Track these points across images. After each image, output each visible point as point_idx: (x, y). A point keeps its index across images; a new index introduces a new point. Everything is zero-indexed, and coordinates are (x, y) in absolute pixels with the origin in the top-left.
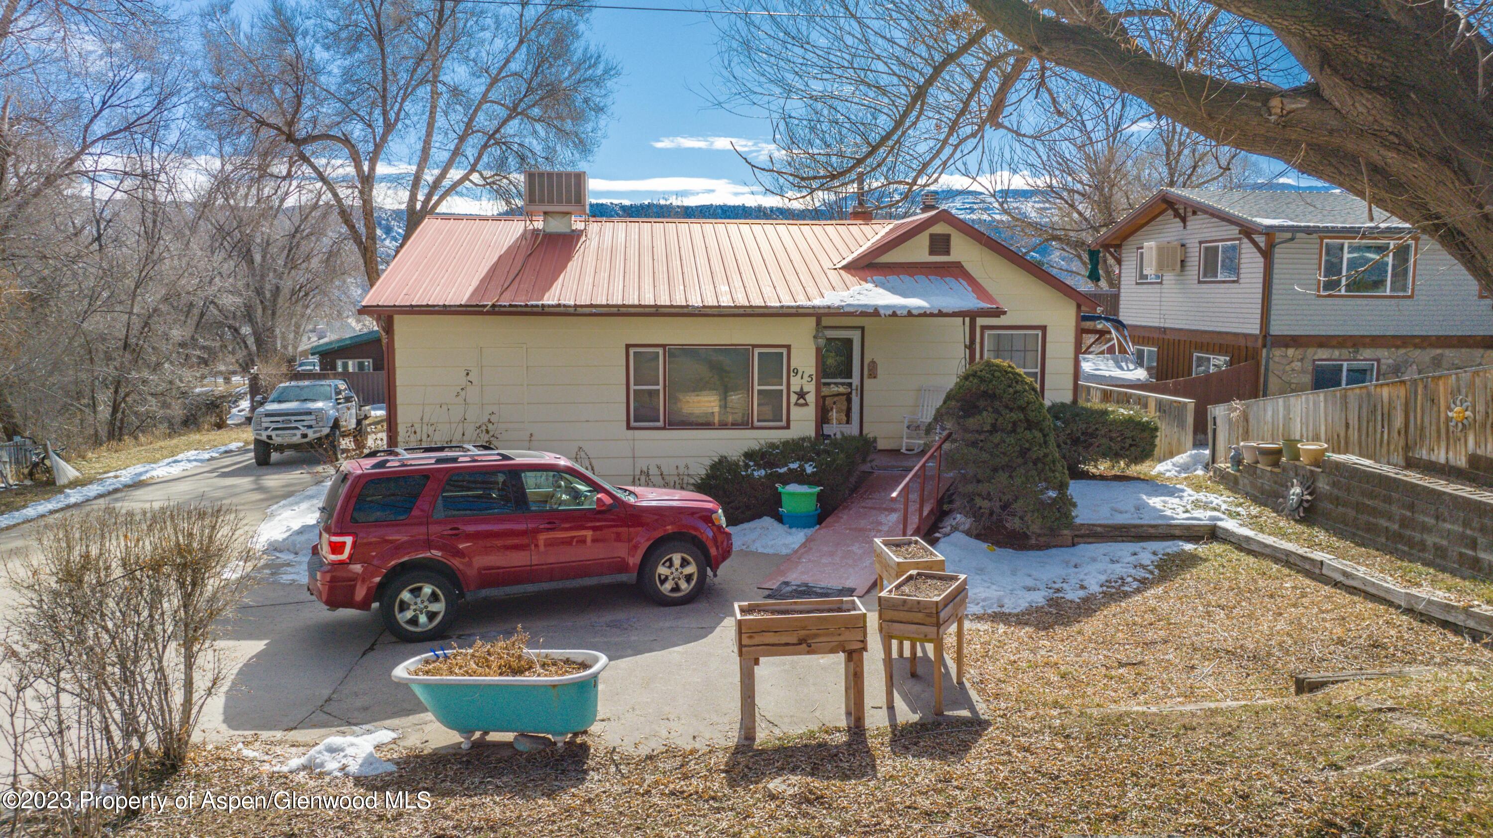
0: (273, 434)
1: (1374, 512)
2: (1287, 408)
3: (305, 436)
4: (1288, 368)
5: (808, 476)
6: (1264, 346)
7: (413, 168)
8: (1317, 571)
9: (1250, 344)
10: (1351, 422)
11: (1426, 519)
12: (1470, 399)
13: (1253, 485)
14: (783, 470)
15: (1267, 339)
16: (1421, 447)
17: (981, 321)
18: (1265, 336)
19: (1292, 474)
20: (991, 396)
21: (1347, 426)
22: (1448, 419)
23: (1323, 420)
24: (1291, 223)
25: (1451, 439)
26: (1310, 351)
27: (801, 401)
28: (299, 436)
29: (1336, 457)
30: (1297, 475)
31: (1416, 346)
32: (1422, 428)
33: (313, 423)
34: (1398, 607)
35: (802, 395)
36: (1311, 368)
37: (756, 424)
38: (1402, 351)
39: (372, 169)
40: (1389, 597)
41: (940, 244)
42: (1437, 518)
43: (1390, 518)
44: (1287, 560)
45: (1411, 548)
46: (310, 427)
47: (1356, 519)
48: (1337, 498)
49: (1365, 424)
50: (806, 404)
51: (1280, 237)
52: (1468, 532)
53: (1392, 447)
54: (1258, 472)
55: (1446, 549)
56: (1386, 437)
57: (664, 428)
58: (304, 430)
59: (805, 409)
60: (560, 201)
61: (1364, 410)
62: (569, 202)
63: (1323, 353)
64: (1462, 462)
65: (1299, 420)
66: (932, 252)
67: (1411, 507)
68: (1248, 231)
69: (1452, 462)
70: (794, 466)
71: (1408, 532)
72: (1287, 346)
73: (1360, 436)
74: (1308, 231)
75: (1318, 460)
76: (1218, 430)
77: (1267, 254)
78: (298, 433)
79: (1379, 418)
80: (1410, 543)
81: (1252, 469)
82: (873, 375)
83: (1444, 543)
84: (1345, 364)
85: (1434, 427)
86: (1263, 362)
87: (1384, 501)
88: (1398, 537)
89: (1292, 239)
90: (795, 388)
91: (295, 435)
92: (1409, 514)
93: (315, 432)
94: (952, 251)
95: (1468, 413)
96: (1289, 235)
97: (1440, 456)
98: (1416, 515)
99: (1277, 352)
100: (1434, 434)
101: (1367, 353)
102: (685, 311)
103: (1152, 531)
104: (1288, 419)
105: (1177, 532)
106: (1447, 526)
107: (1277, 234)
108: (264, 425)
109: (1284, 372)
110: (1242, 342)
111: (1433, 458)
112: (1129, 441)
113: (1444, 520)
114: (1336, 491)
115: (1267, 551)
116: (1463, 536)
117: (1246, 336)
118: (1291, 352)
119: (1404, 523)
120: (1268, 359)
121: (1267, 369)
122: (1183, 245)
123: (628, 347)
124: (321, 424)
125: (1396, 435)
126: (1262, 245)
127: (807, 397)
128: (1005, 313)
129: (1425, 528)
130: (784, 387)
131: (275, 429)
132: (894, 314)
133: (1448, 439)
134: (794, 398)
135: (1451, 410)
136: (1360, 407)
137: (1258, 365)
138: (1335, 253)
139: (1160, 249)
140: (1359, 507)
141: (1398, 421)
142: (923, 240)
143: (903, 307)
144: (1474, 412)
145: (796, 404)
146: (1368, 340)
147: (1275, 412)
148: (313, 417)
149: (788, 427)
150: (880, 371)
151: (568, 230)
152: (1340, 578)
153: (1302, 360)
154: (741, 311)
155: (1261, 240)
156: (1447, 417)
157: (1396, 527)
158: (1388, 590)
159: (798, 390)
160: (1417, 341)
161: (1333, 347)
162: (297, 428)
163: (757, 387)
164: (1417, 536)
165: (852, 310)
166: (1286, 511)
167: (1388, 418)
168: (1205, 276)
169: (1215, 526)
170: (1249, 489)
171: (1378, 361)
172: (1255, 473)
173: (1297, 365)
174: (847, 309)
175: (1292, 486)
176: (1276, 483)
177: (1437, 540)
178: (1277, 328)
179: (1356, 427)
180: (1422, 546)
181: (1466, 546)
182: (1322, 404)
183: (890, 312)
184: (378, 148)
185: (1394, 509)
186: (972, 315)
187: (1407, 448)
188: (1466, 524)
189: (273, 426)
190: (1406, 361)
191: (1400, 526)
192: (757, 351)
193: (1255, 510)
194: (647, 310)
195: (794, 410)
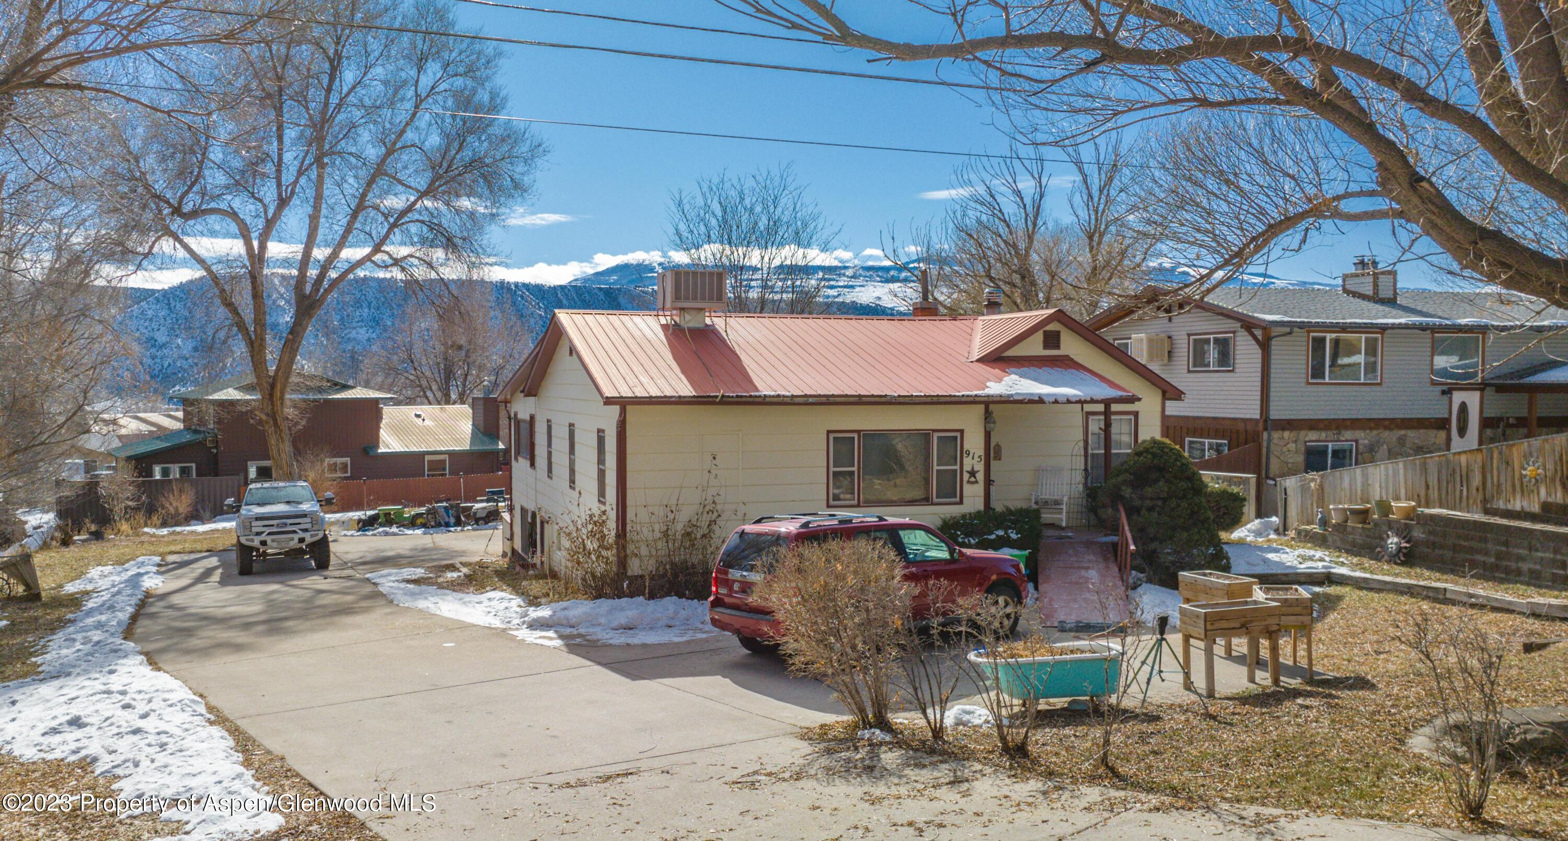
0: (269, 539)
1: (1472, 550)
2: (1365, 476)
3: (302, 540)
4: (1285, 449)
5: (1015, 541)
6: (1266, 429)
7: (300, 248)
8: (1441, 597)
9: (1249, 427)
10: (1431, 484)
11: (1521, 551)
12: (1541, 460)
13: (1342, 540)
14: (993, 537)
15: (1267, 423)
16: (1498, 500)
17: (1115, 407)
18: (1266, 421)
19: (1385, 528)
20: (1161, 470)
21: (1427, 487)
22: (1522, 477)
23: (1402, 484)
24: (1286, 319)
25: (1525, 489)
26: (1303, 433)
27: (973, 479)
28: (296, 540)
29: (1427, 511)
30: (1390, 528)
31: (1387, 428)
32: (1499, 485)
33: (308, 526)
34: (1524, 614)
35: (973, 473)
36: (1303, 449)
37: (935, 500)
38: (1375, 432)
39: (263, 247)
40: (1512, 608)
41: (1052, 340)
42: (1530, 549)
43: (1487, 553)
44: (1409, 591)
45: (1507, 574)
46: (306, 530)
47: (1453, 558)
48: (1434, 543)
49: (1444, 484)
50: (976, 482)
51: (1276, 331)
52: (1559, 557)
53: (1471, 501)
54: (1349, 529)
55: (1540, 572)
56: (1465, 493)
57: (858, 506)
58: (301, 535)
59: (975, 486)
60: (695, 299)
61: (1444, 471)
62: (703, 299)
63: (1312, 435)
64: (1536, 508)
65: (1377, 485)
66: (1046, 346)
67: (1506, 543)
68: (1249, 325)
69: (1527, 509)
70: (1001, 533)
71: (1505, 563)
72: (1284, 429)
73: (1440, 495)
74: (1302, 325)
75: (1410, 514)
76: (1289, 499)
77: (1265, 346)
78: (296, 537)
79: (1458, 479)
80: (1507, 571)
81: (1341, 528)
82: (998, 457)
83: (1538, 567)
84: (1330, 445)
85: (1509, 483)
86: (1265, 444)
87: (1480, 541)
88: (1496, 567)
89: (1290, 333)
90: (967, 467)
91: (292, 539)
92: (1504, 549)
93: (312, 536)
94: (1062, 346)
95: (1540, 471)
96: (1288, 330)
97: (1517, 504)
98: (1511, 549)
99: (1276, 435)
100: (1509, 489)
101: (1348, 434)
102: (883, 400)
103: (1284, 578)
104: (1366, 485)
105: (1302, 579)
106: (1540, 554)
107: (1273, 329)
108: (254, 530)
109: (1283, 453)
110: (1241, 426)
111: (1510, 507)
112: (1222, 510)
113: (1536, 550)
114: (1432, 538)
115: (1389, 587)
116: (1554, 561)
117: (1244, 420)
118: (1286, 434)
119: (1499, 556)
120: (1269, 440)
121: (1268, 448)
122: (1169, 337)
123: (829, 432)
124: (316, 527)
125: (1474, 491)
126: (1260, 338)
127: (977, 475)
128: (1139, 399)
129: (1520, 558)
130: (957, 467)
131: (269, 534)
132: (1056, 402)
133: (1522, 491)
134: (966, 476)
135: (1525, 469)
136: (1439, 472)
137: (1260, 445)
138: (1319, 344)
139: (1150, 341)
140: (1456, 548)
141: (1476, 480)
142: (1039, 336)
143: (1048, 395)
144: (1545, 469)
145: (968, 482)
146: (1348, 423)
147: (1353, 481)
148: (308, 520)
149: (961, 502)
150: (1005, 453)
151: (701, 326)
152: (1465, 599)
153: (1295, 442)
154: (929, 400)
155: (1258, 333)
156: (1521, 475)
157: (1492, 560)
158: (1510, 603)
159: (969, 469)
160: (1387, 423)
161: (1321, 429)
162: (294, 532)
163: (936, 468)
164: (1513, 565)
165: (1020, 398)
166: (1386, 557)
167: (1466, 479)
168: (1195, 366)
169: (1330, 573)
170: (1339, 544)
171: (1356, 441)
172: (1345, 530)
173: (1292, 446)
174: (1016, 398)
175: (1388, 536)
176: (1367, 536)
177: (1532, 566)
178: (1275, 414)
179: (1436, 487)
180: (1519, 573)
181: (1558, 568)
182: (1401, 472)
183: (1053, 400)
184: (270, 224)
185: (1490, 546)
186: (1107, 402)
187: (1485, 501)
188: (1556, 552)
189: (268, 530)
190: (1378, 442)
191: (1497, 559)
192: (936, 435)
193: (1355, 560)
194: (851, 399)
195: (966, 487)
